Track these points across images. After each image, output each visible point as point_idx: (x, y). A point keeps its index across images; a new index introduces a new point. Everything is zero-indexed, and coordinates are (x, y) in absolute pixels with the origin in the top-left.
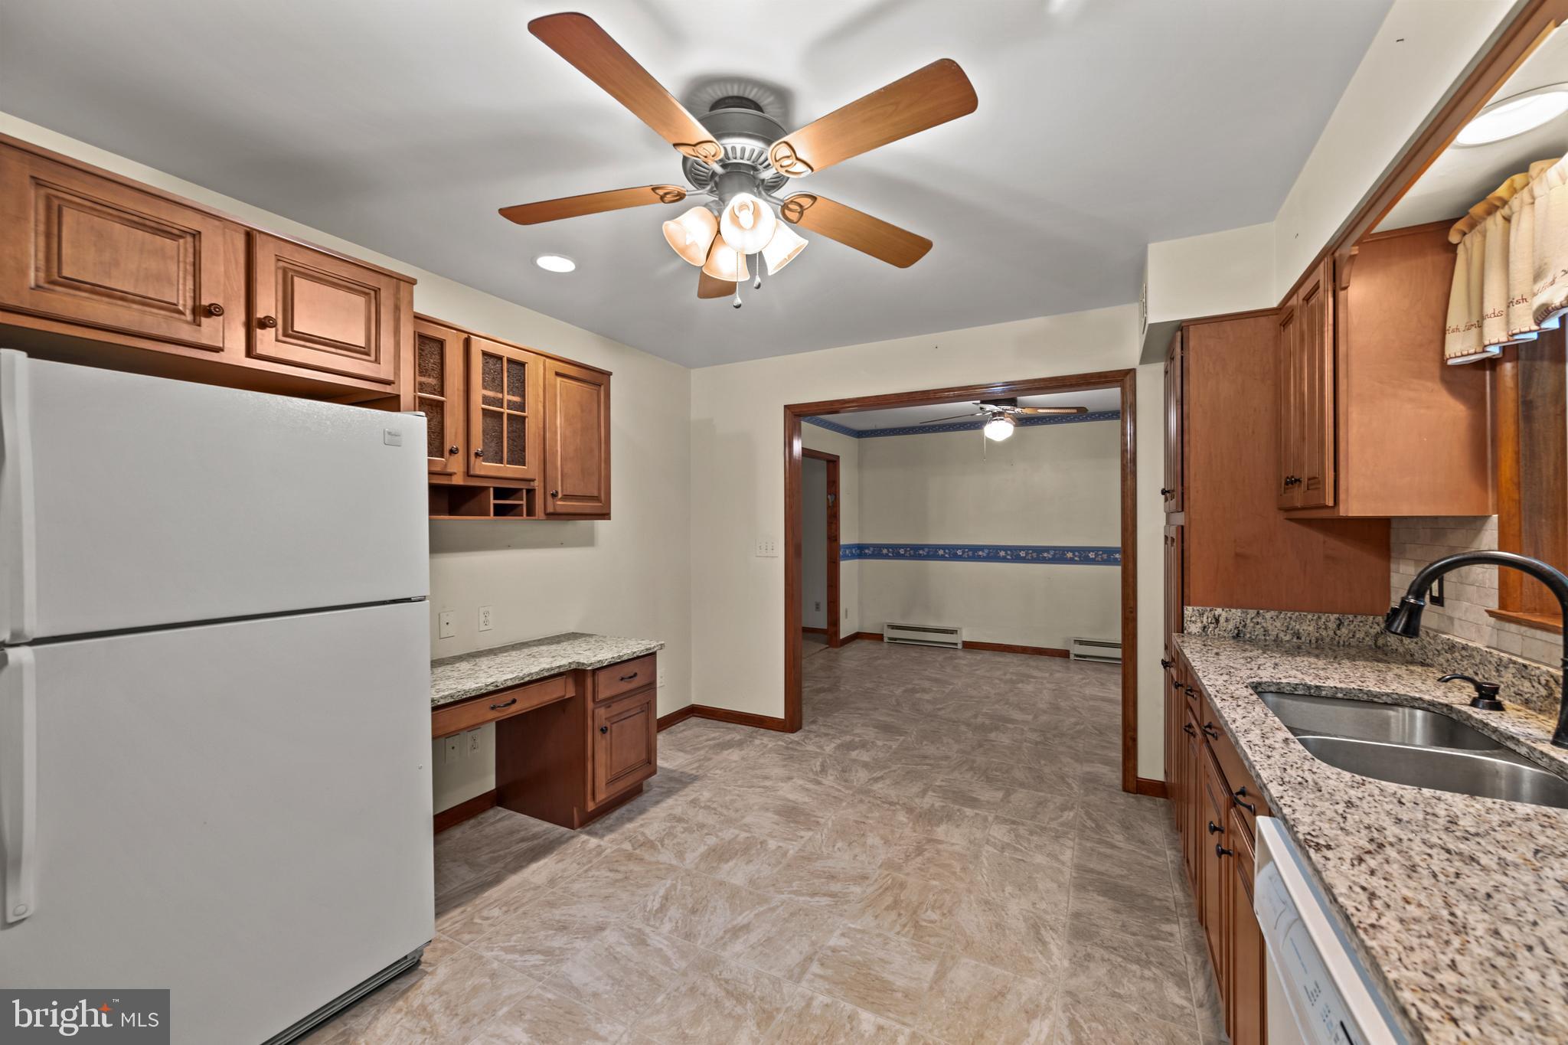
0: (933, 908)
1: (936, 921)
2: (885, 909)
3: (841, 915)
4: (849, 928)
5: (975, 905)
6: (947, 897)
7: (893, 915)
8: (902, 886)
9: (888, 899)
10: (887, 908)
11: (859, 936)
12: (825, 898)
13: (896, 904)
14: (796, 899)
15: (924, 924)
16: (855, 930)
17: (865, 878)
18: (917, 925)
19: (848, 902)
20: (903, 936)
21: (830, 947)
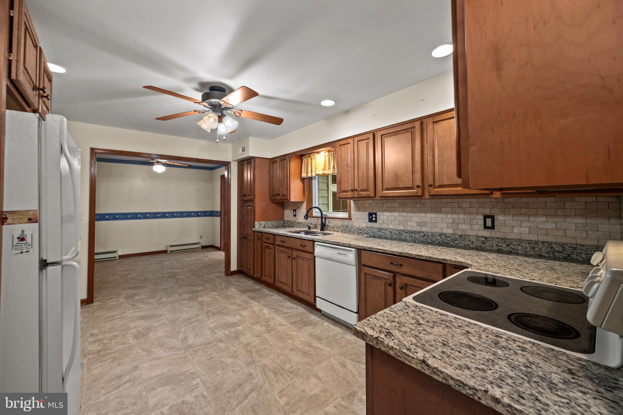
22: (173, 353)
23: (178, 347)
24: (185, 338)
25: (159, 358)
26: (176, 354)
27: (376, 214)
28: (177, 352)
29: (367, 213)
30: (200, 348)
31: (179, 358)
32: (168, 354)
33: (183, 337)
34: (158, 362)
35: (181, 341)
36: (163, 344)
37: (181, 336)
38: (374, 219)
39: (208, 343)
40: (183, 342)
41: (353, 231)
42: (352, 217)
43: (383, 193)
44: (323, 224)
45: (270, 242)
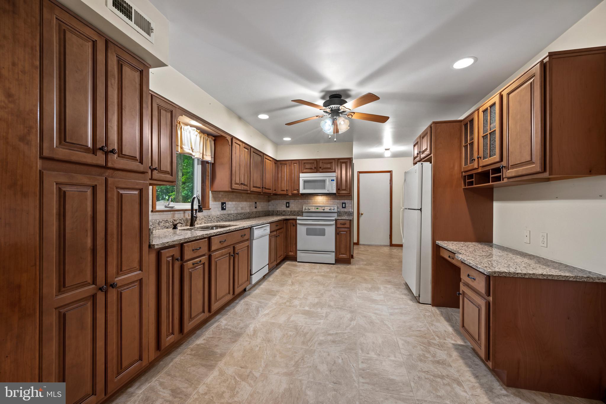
0: (291, 336)
1: (290, 331)
2: (308, 333)
3: (323, 328)
4: (318, 325)
5: (274, 339)
6: (285, 341)
7: (305, 331)
8: (303, 343)
9: (308, 336)
10: (307, 333)
11: (315, 323)
12: (331, 333)
13: (305, 335)
14: (342, 331)
15: (294, 330)
16: (316, 325)
17: (320, 344)
18: (296, 329)
19: (323, 333)
20: (301, 326)
21: (322, 319)
22: (365, 313)
23: (360, 315)
24: (352, 320)
25: (375, 313)
26: (363, 311)
27: (225, 203)
29: (220, 203)
30: (346, 308)
31: (363, 308)
32: (369, 314)
33: (353, 322)
35: (356, 319)
36: (370, 323)
37: (354, 323)
38: (225, 207)
39: (338, 308)
40: (355, 317)
41: (214, 220)
42: (210, 207)
43: (253, 189)
44: (195, 217)
45: (201, 254)
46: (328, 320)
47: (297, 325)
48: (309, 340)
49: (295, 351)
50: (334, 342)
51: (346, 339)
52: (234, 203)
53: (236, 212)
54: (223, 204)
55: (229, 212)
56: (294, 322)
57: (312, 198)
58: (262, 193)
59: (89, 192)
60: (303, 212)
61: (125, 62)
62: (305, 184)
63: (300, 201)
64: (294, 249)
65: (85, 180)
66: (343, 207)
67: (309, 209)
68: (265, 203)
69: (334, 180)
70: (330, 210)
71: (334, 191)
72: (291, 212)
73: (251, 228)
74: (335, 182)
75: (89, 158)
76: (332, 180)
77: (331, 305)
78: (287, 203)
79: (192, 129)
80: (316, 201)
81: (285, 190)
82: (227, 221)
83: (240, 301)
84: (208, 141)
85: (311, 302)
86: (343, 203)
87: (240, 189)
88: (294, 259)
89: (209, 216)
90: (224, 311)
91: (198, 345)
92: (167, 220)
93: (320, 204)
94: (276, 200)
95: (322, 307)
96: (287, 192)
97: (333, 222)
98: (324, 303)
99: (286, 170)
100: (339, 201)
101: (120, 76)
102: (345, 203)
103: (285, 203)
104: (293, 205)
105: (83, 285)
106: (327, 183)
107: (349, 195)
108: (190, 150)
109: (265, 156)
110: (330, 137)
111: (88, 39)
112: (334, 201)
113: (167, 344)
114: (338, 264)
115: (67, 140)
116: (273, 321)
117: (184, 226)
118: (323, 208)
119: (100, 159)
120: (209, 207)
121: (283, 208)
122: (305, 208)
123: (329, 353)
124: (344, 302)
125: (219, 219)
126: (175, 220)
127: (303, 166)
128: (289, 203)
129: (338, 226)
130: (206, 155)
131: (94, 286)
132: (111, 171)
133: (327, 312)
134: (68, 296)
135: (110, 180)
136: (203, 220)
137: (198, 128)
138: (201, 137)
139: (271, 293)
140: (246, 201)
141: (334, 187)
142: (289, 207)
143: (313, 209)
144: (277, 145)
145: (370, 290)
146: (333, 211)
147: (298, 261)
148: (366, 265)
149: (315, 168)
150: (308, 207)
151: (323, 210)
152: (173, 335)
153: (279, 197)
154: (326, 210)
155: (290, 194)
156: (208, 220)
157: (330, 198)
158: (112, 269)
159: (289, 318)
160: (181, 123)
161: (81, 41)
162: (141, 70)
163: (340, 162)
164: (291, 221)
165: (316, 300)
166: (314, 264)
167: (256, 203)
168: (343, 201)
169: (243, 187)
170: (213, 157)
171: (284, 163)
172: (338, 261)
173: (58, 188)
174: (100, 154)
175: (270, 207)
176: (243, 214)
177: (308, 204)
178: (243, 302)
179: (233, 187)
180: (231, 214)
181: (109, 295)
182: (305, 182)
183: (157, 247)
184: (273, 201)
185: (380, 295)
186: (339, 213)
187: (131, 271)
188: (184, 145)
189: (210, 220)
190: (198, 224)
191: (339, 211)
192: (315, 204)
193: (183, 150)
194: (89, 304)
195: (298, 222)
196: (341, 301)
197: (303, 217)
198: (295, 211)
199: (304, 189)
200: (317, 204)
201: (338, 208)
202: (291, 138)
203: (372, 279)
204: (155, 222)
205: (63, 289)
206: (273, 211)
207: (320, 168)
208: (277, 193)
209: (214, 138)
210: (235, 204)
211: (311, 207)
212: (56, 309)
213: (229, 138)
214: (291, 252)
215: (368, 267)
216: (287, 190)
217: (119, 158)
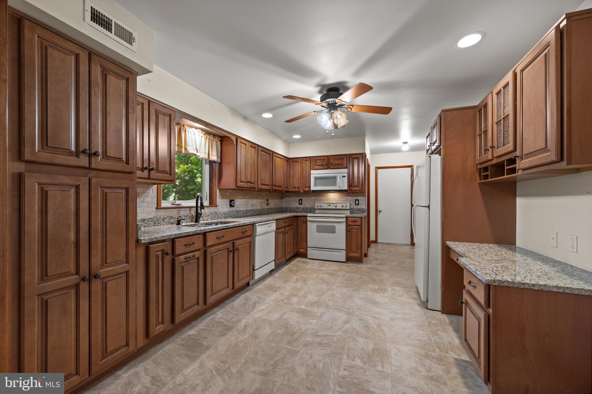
0: (278, 334)
1: (279, 329)
2: (297, 332)
3: (313, 329)
4: (310, 325)
5: (261, 336)
6: (271, 339)
7: (294, 330)
8: (289, 343)
9: (295, 336)
10: (296, 332)
11: (306, 323)
12: (321, 334)
13: (293, 334)
14: (332, 334)
15: (283, 328)
16: (308, 325)
17: (306, 345)
18: (286, 327)
19: (312, 334)
20: (292, 324)
21: (315, 319)
22: (363, 315)
23: (356, 318)
24: (346, 322)
25: (374, 317)
26: (361, 314)
27: (234, 200)
28: (360, 314)
29: (228, 200)
30: (344, 309)
31: (362, 310)
32: (367, 317)
33: (346, 325)
34: (376, 315)
35: (351, 321)
36: (365, 328)
37: (347, 326)
38: (233, 204)
39: (336, 309)
40: (350, 320)
42: (218, 204)
43: (260, 187)
44: (199, 213)
45: (194, 249)
46: (321, 320)
47: (288, 324)
48: (296, 340)
49: (278, 350)
50: (320, 344)
51: (334, 342)
52: (243, 200)
53: (245, 209)
54: (231, 201)
55: (238, 209)
56: (286, 321)
57: (325, 195)
58: (272, 191)
59: (73, 191)
60: (315, 209)
61: (109, 71)
62: (317, 181)
63: (312, 198)
64: (305, 246)
65: (67, 180)
66: (356, 204)
67: (322, 206)
68: (279, 200)
69: (345, 176)
70: (342, 207)
71: (346, 188)
72: (304, 209)
73: (253, 225)
74: (346, 178)
75: (72, 161)
76: (343, 177)
77: (328, 305)
78: (299, 200)
79: (197, 131)
80: (328, 197)
81: (297, 187)
82: (236, 218)
83: (240, 295)
84: (214, 141)
85: (309, 301)
86: (356, 200)
87: (246, 186)
88: (305, 256)
89: (216, 213)
90: (224, 304)
91: (189, 336)
92: (172, 217)
93: (332, 201)
94: (289, 197)
95: (319, 307)
96: (299, 189)
97: (344, 219)
98: (323, 303)
99: (298, 167)
100: (352, 198)
101: (105, 84)
102: (358, 200)
103: (298, 200)
104: (306, 202)
105: (66, 275)
106: (338, 179)
107: (362, 191)
108: (194, 150)
109: (274, 154)
110: (328, 132)
111: (71, 52)
112: (347, 197)
113: (156, 333)
114: (349, 262)
115: (49, 145)
116: (265, 318)
117: (189, 222)
118: (335, 205)
119: (83, 161)
120: (216, 205)
121: (296, 205)
122: (317, 205)
123: (312, 355)
124: (343, 303)
125: (227, 215)
126: (180, 217)
127: (314, 163)
128: (301, 200)
129: (349, 223)
130: (212, 155)
131: (77, 276)
132: (96, 171)
133: (322, 312)
134: (50, 285)
135: (94, 180)
136: (210, 217)
137: (202, 130)
138: (206, 138)
139: (273, 289)
140: (257, 198)
141: (345, 183)
142: (301, 204)
143: (325, 206)
144: (289, 143)
145: (376, 291)
146: (345, 208)
147: (308, 258)
148: (379, 264)
149: (326, 164)
150: (320, 204)
151: (336, 207)
152: (162, 325)
153: (292, 194)
154: (338, 207)
155: (302, 191)
156: (215, 216)
157: (342, 195)
158: (97, 261)
159: (282, 316)
160: (185, 126)
161: (63, 55)
162: (127, 78)
163: (352, 158)
164: (302, 218)
165: (316, 299)
166: (324, 262)
167: (268, 200)
168: (356, 198)
169: (249, 185)
170: (219, 156)
171: (296, 160)
172: (349, 259)
173: (40, 188)
174: (82, 156)
175: (283, 204)
176: (254, 211)
177: (320, 201)
178: (244, 297)
179: (238, 185)
180: (240, 211)
181: (93, 285)
182: (316, 178)
183: (144, 241)
184: (286, 198)
185: (386, 297)
186: (352, 210)
187: (117, 264)
188: (189, 146)
189: (217, 216)
190: (204, 220)
191: (352, 208)
192: (328, 201)
193: (188, 151)
194: (73, 292)
195: (308, 219)
196: (341, 301)
197: (315, 214)
198: (308, 208)
199: (315, 186)
200: (329, 201)
201: (350, 205)
202: (300, 135)
203: (382, 280)
204: (160, 218)
205: (45, 278)
206: (287, 208)
207: (332, 164)
208: (289, 191)
209: (220, 139)
210: (245, 201)
211: (324, 204)
212: (38, 295)
213: (234, 139)
214: (301, 248)
215: (380, 267)
216: (298, 187)
217: (104, 160)
